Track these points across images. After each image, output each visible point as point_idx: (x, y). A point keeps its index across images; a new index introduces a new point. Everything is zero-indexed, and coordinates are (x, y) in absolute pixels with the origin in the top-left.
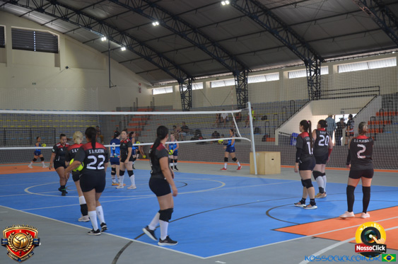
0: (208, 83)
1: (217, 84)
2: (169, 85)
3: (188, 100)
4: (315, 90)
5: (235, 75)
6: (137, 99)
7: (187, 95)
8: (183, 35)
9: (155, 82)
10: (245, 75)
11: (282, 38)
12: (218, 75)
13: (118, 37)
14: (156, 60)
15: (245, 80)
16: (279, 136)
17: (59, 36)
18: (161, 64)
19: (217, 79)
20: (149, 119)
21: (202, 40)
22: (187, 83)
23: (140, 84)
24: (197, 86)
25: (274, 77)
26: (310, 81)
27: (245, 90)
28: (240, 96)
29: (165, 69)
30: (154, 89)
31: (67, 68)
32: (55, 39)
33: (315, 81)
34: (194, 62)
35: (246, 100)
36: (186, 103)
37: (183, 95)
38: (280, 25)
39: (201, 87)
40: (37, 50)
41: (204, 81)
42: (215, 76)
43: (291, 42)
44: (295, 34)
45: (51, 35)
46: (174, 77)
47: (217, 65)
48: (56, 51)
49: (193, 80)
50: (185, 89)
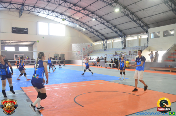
3: (105, 46)
5: (121, 37)
7: (105, 44)
8: (103, 24)
10: (125, 37)
11: (138, 23)
13: (83, 25)
14: (95, 33)
15: (125, 39)
18: (97, 34)
21: (110, 25)
25: (136, 38)
28: (123, 45)
35: (125, 46)
38: (137, 19)
39: (110, 42)
43: (141, 25)
44: (143, 22)
47: (115, 34)
50: (105, 43)
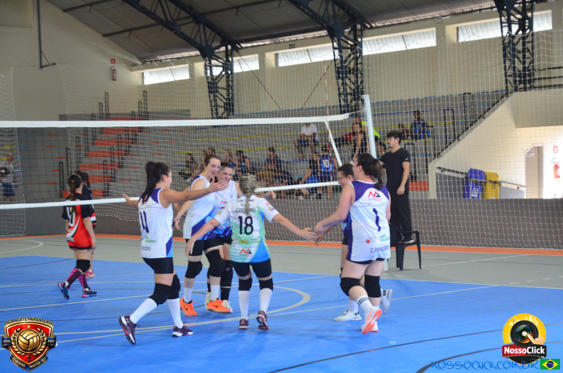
0: (270, 56)
1: (291, 58)
2: (179, 61)
3: (224, 96)
4: (519, 66)
5: (333, 35)
6: (106, 94)
7: (222, 83)
9: (148, 56)
10: (357, 35)
12: (293, 37)
15: (356, 48)
16: (439, 177)
18: (160, 13)
19: (292, 46)
20: (134, 141)
22: (223, 56)
23: (113, 61)
24: (245, 64)
25: (425, 40)
26: (508, 46)
27: (355, 71)
28: (344, 84)
30: (147, 73)
33: (519, 47)
35: (358, 93)
36: (220, 103)
37: (212, 85)
41: (261, 53)
42: (287, 39)
46: (191, 43)
49: (236, 50)
50: (217, 71)
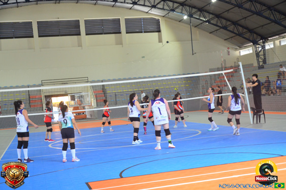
0: (277, 42)
12: (284, 35)
17: (160, 19)
22: (261, 43)
23: (228, 48)
24: (269, 46)
29: (240, 35)
31: (168, 42)
32: (158, 22)
34: (262, 26)
37: (257, 54)
40: (145, 32)
41: (274, 41)
42: (282, 35)
45: (155, 19)
46: (249, 41)
48: (159, 31)
49: (266, 41)
